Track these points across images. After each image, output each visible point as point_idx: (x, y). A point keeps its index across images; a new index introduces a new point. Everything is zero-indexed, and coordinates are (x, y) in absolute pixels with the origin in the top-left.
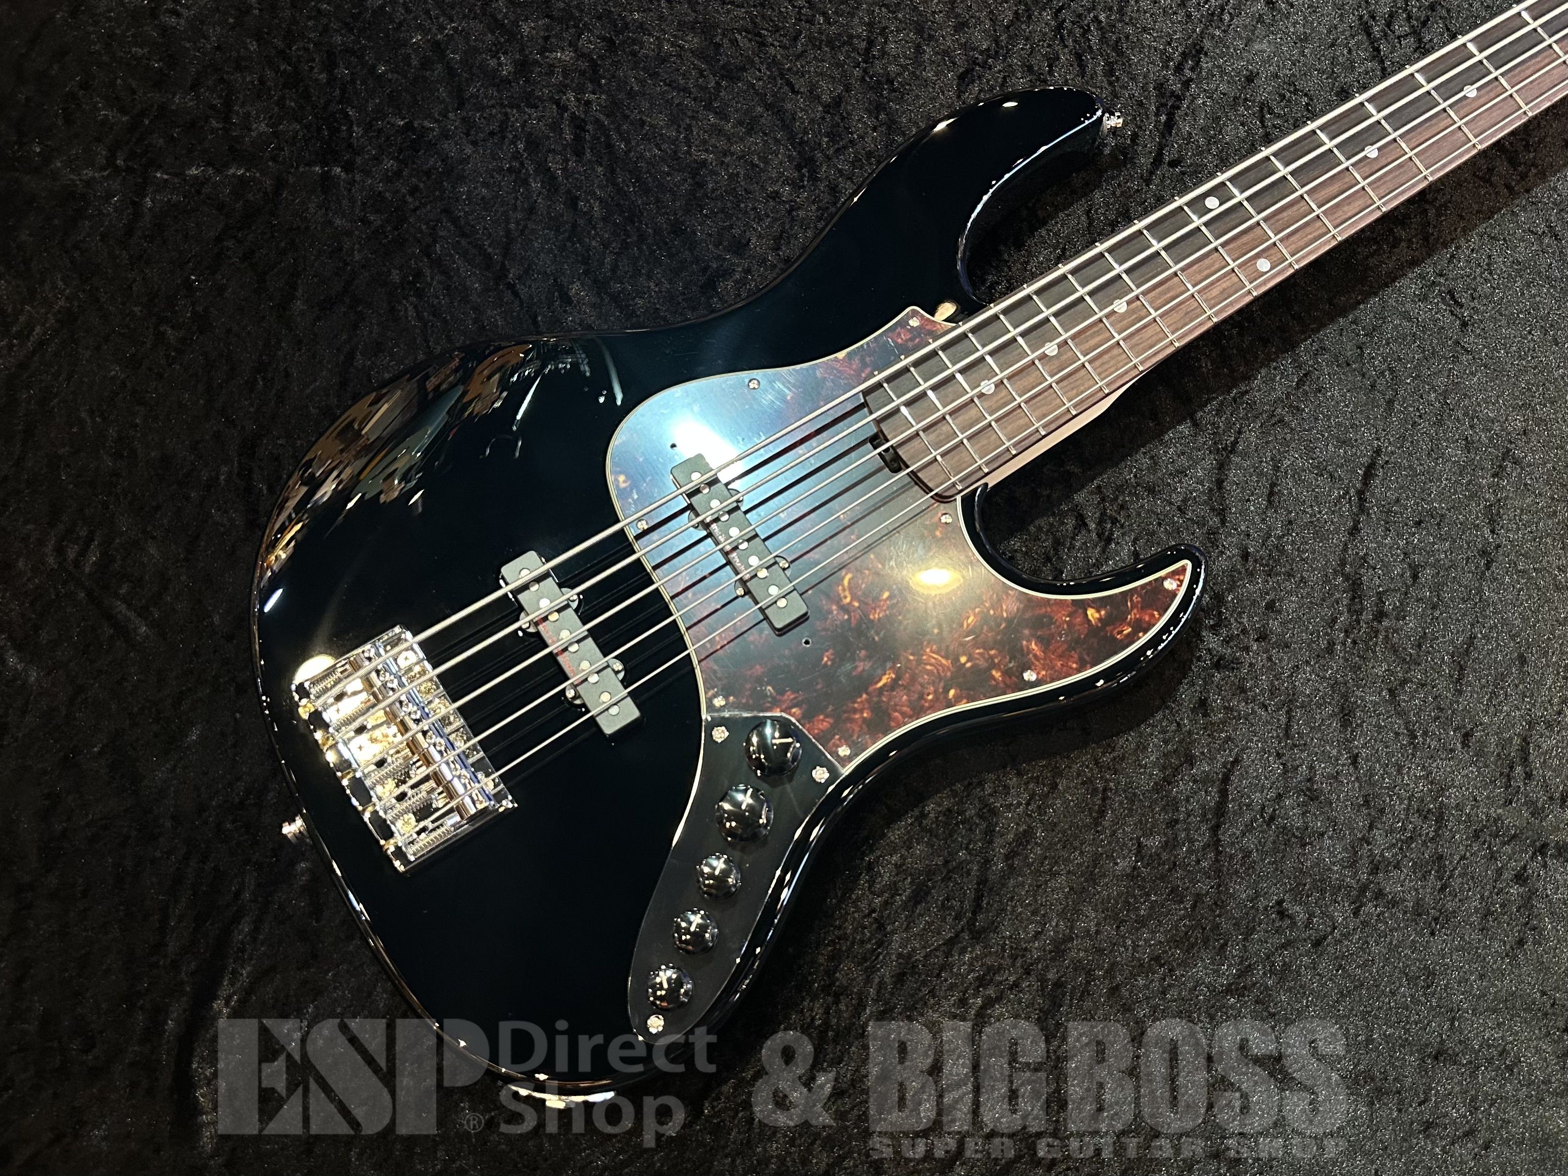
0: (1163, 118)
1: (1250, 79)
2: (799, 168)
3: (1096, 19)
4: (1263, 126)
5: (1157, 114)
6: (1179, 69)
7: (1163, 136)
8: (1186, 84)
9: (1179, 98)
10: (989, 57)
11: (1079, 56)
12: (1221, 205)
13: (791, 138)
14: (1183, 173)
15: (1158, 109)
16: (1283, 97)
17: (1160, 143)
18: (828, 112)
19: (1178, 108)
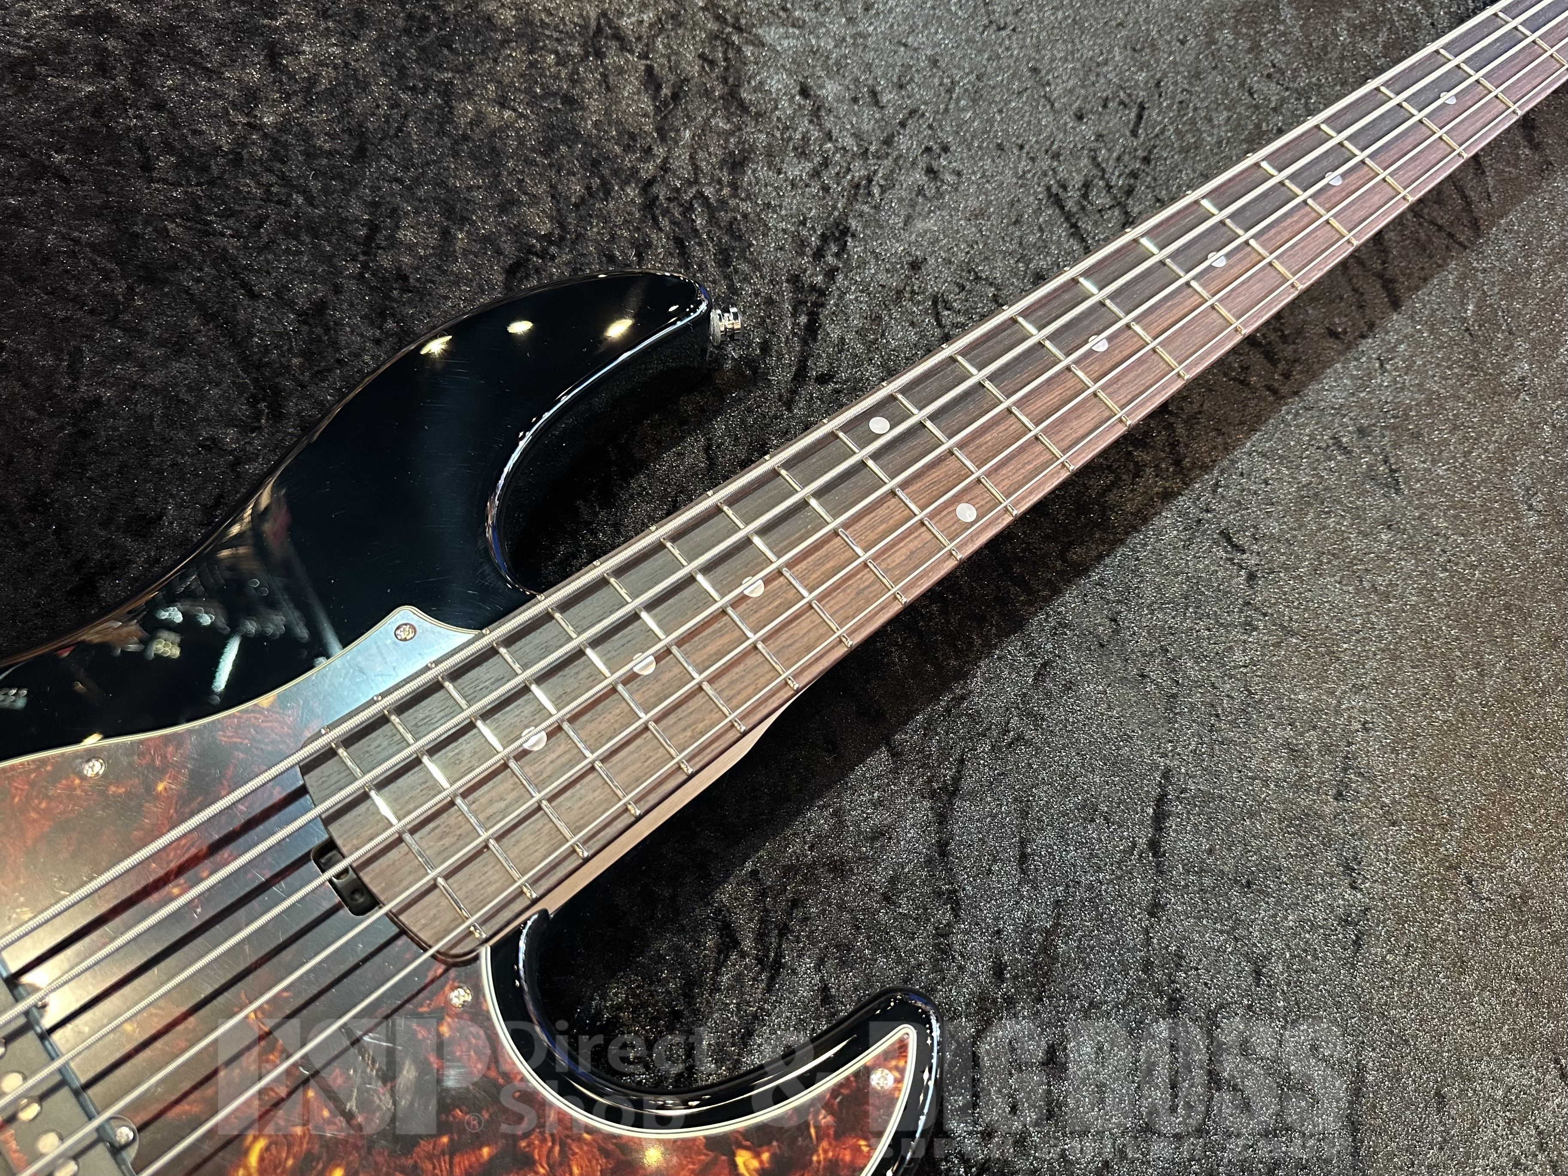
0: (803, 319)
1: (916, 266)
2: (253, 402)
3: (700, 194)
4: (940, 325)
5: (795, 315)
6: (819, 254)
7: (804, 342)
8: (830, 274)
9: (822, 293)
10: (551, 243)
11: (679, 242)
12: (892, 428)
13: (245, 361)
14: (838, 392)
15: (795, 308)
16: (962, 288)
17: (802, 352)
18: (305, 322)
19: (823, 305)
